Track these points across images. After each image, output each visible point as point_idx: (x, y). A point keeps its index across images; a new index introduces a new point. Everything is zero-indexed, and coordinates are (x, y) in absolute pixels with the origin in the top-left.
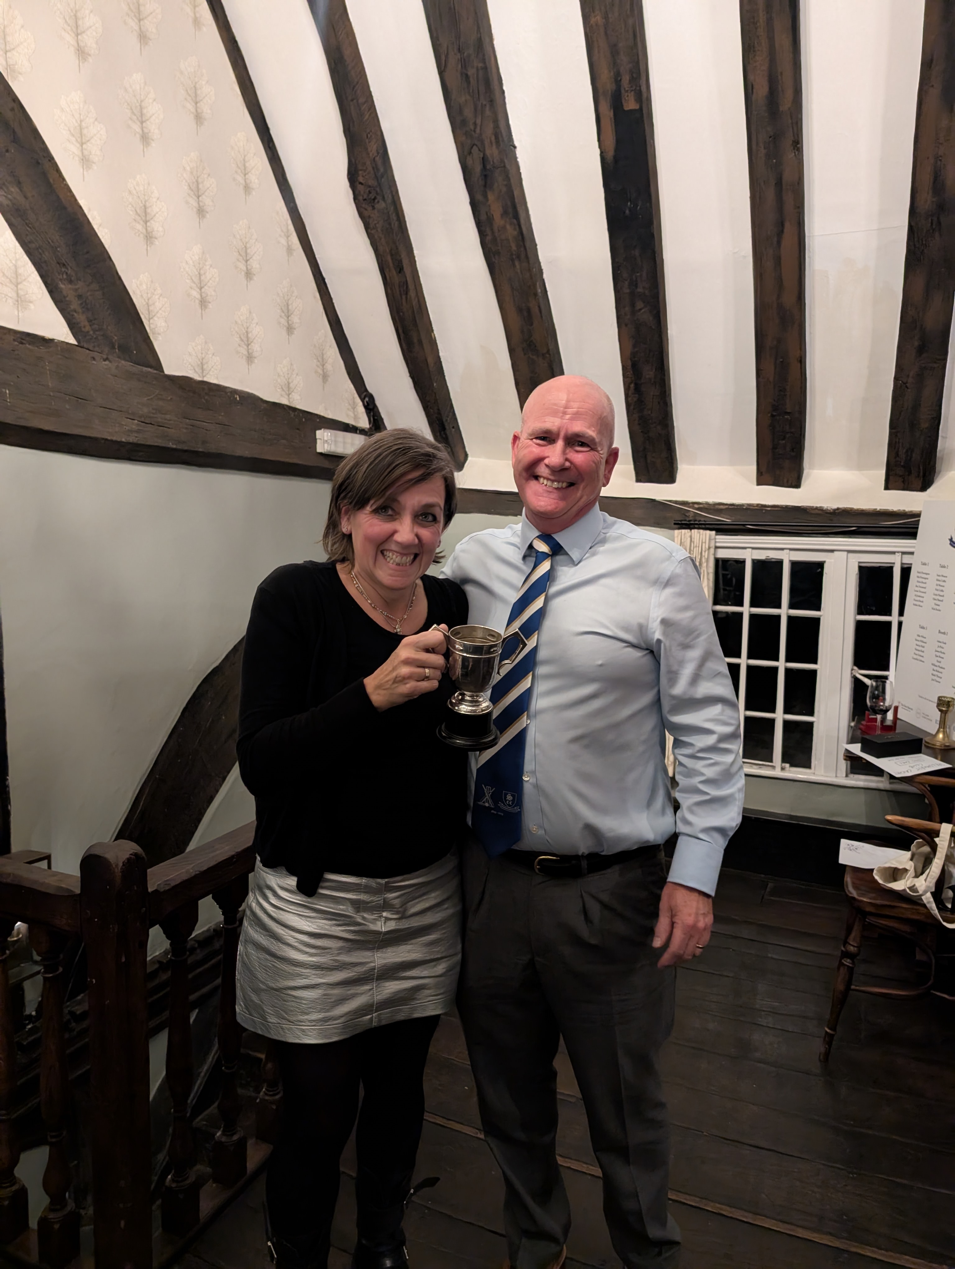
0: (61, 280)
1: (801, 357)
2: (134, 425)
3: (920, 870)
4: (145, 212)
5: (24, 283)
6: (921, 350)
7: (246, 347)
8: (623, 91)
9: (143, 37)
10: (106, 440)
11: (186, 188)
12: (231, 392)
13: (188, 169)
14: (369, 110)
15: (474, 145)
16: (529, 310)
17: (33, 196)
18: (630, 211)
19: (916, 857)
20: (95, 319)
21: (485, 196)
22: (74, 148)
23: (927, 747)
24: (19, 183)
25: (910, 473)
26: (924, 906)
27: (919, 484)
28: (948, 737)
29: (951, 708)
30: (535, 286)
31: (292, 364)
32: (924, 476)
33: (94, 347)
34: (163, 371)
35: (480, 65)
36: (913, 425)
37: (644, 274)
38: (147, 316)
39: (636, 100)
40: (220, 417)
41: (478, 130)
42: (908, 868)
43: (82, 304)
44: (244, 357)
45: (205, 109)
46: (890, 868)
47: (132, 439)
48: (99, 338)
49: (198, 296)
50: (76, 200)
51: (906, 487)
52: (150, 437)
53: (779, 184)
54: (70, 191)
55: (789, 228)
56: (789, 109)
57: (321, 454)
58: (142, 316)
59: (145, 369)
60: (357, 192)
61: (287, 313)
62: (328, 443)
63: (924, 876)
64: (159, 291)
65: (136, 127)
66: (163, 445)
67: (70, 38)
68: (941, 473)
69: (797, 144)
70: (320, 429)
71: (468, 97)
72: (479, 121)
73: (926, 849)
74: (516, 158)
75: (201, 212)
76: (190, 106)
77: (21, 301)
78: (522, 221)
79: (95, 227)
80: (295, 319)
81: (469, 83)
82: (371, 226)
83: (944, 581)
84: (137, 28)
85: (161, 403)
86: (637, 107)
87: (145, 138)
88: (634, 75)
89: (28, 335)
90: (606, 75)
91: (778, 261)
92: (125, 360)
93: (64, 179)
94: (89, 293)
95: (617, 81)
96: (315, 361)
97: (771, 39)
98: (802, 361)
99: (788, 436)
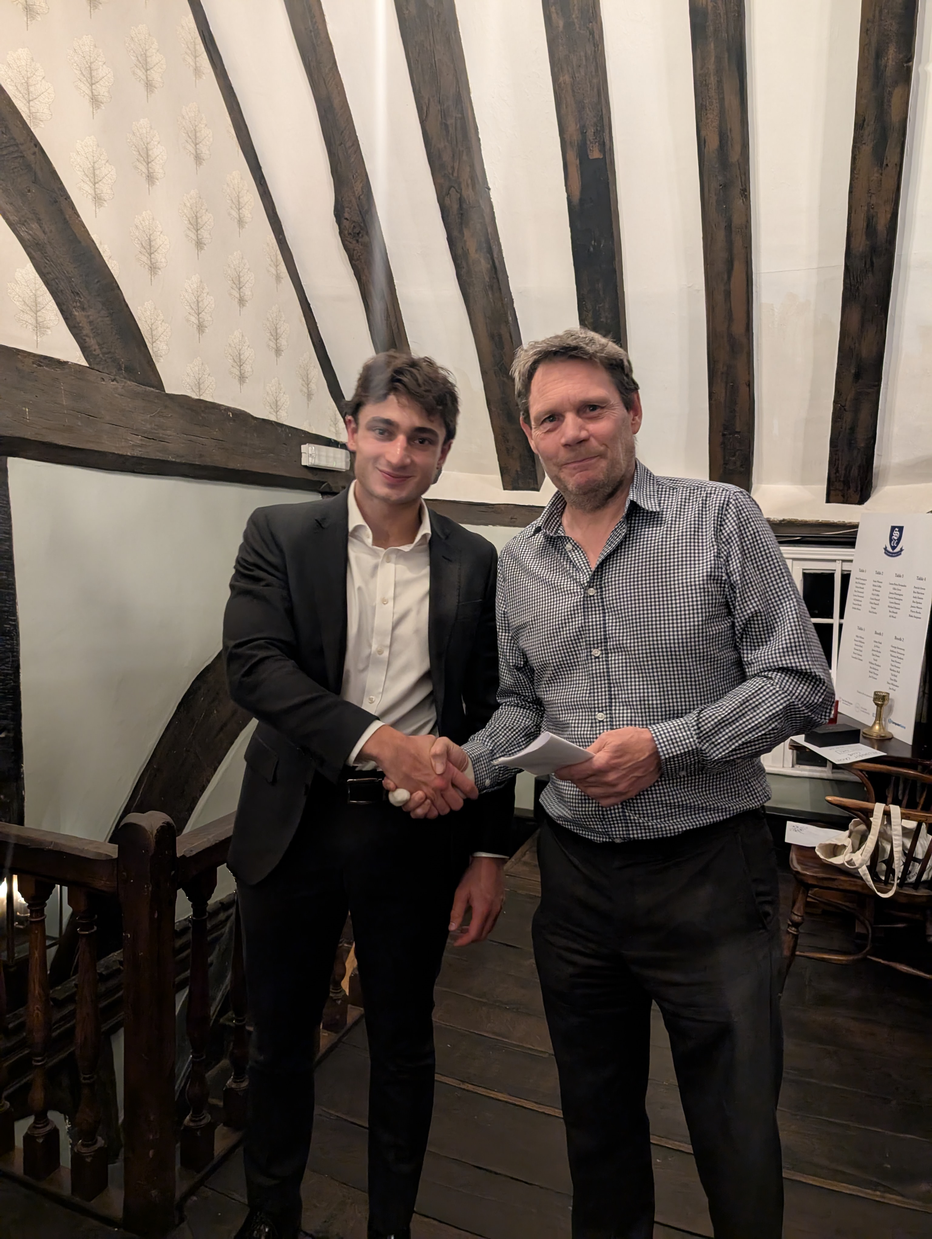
0: (74, 307)
1: (749, 381)
2: (138, 440)
3: (857, 846)
4: (150, 245)
5: (43, 311)
6: (857, 376)
7: (238, 368)
8: (588, 143)
9: (149, 86)
10: (114, 454)
11: (186, 222)
12: (225, 410)
13: (188, 205)
14: (355, 152)
15: (452, 187)
16: (500, 336)
17: (51, 232)
18: (594, 249)
19: (853, 834)
20: (104, 344)
21: (461, 232)
22: (88, 188)
23: (865, 738)
24: (39, 220)
25: (849, 488)
26: (861, 878)
27: (858, 497)
28: (884, 729)
29: (886, 702)
30: (506, 314)
31: (279, 384)
32: (861, 490)
33: (103, 369)
34: (164, 391)
35: (460, 115)
36: (851, 443)
37: (607, 306)
38: (150, 340)
39: (600, 151)
40: (215, 433)
41: (455, 174)
42: (846, 844)
43: (92, 329)
44: (237, 378)
45: (204, 150)
46: (830, 844)
47: (137, 453)
48: (108, 360)
49: (196, 322)
50: (89, 234)
51: (846, 500)
52: (152, 452)
53: (729, 228)
54: (84, 227)
55: (738, 266)
56: (738, 161)
57: (306, 467)
58: (146, 340)
59: (148, 388)
60: (342, 227)
61: (276, 336)
62: (312, 457)
63: (861, 850)
64: (161, 317)
65: (143, 168)
66: (164, 459)
67: (85, 88)
68: (878, 487)
69: (745, 193)
70: (305, 444)
71: (447, 144)
72: (456, 165)
73: (863, 827)
74: (489, 199)
75: (199, 244)
76: (191, 148)
77: (39, 327)
78: (495, 256)
79: (106, 259)
80: (283, 342)
81: (447, 131)
82: (355, 258)
83: (880, 587)
84: (144, 77)
85: (162, 420)
86: (601, 157)
87: (150, 178)
88: (599, 129)
89: (46, 358)
90: (572, 128)
91: (728, 294)
92: (130, 380)
93: (79, 216)
94: (99, 319)
95: (584, 134)
96: (301, 380)
97: (722, 100)
98: (750, 385)
99: (737, 454)
